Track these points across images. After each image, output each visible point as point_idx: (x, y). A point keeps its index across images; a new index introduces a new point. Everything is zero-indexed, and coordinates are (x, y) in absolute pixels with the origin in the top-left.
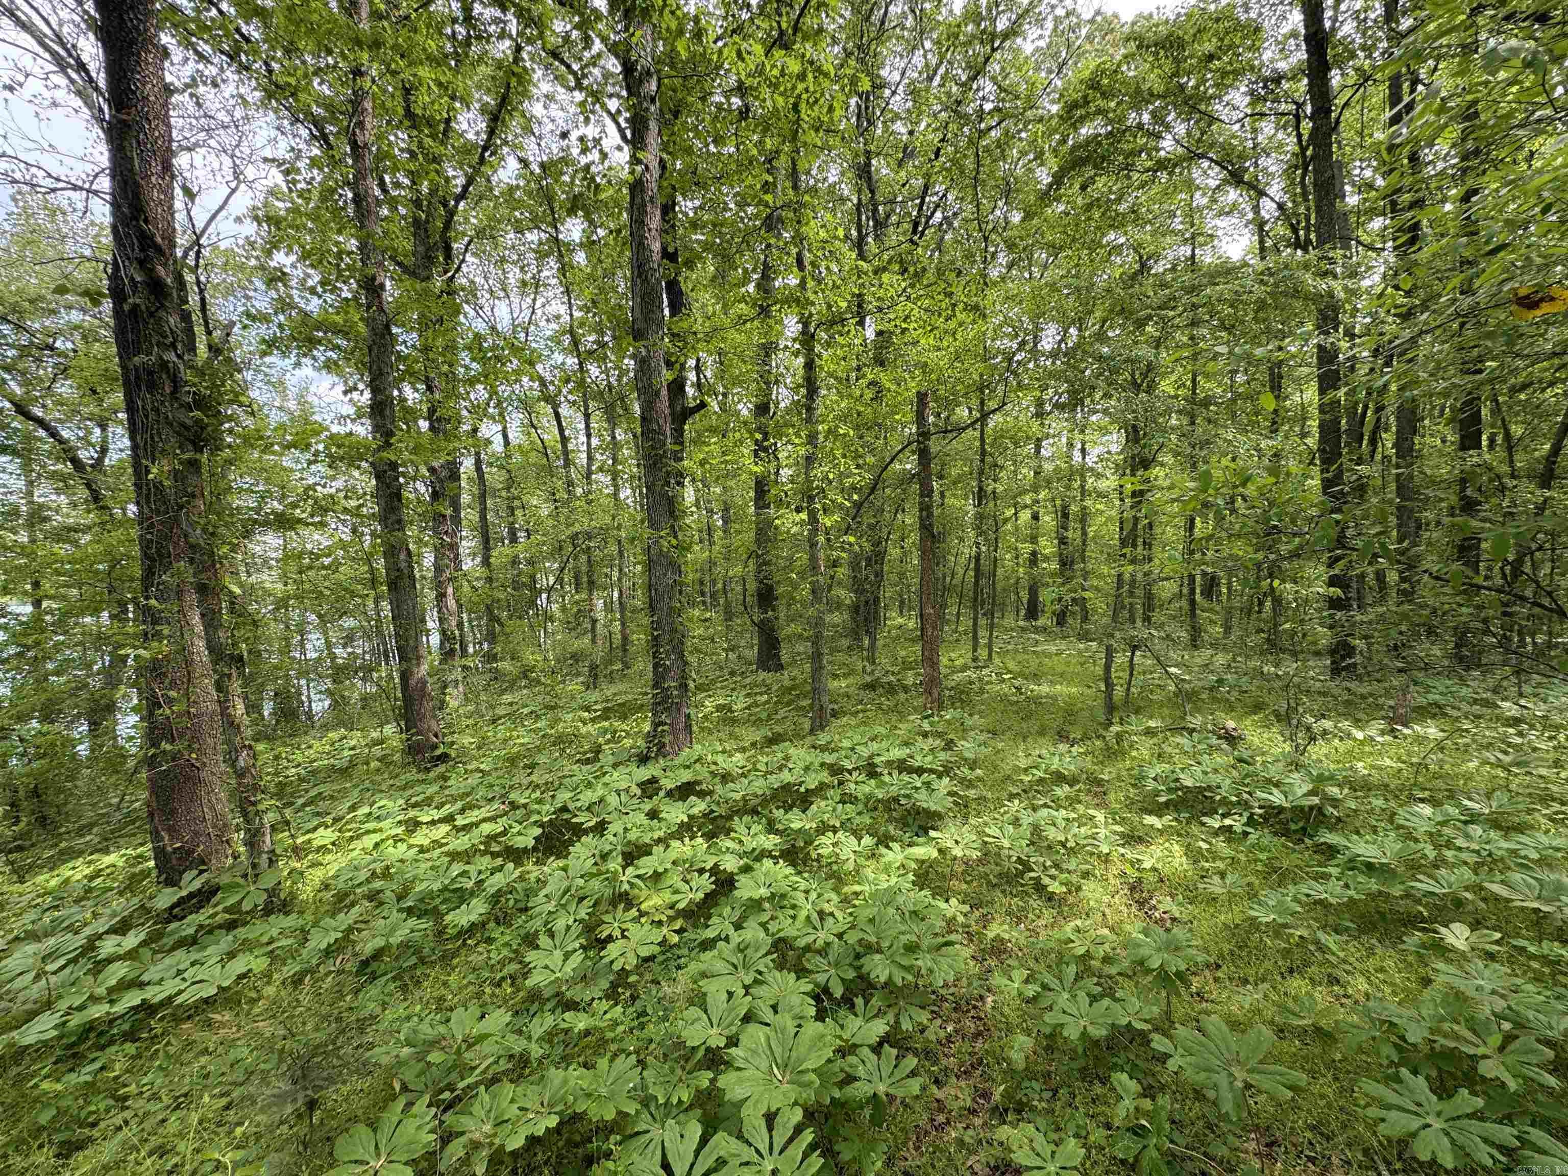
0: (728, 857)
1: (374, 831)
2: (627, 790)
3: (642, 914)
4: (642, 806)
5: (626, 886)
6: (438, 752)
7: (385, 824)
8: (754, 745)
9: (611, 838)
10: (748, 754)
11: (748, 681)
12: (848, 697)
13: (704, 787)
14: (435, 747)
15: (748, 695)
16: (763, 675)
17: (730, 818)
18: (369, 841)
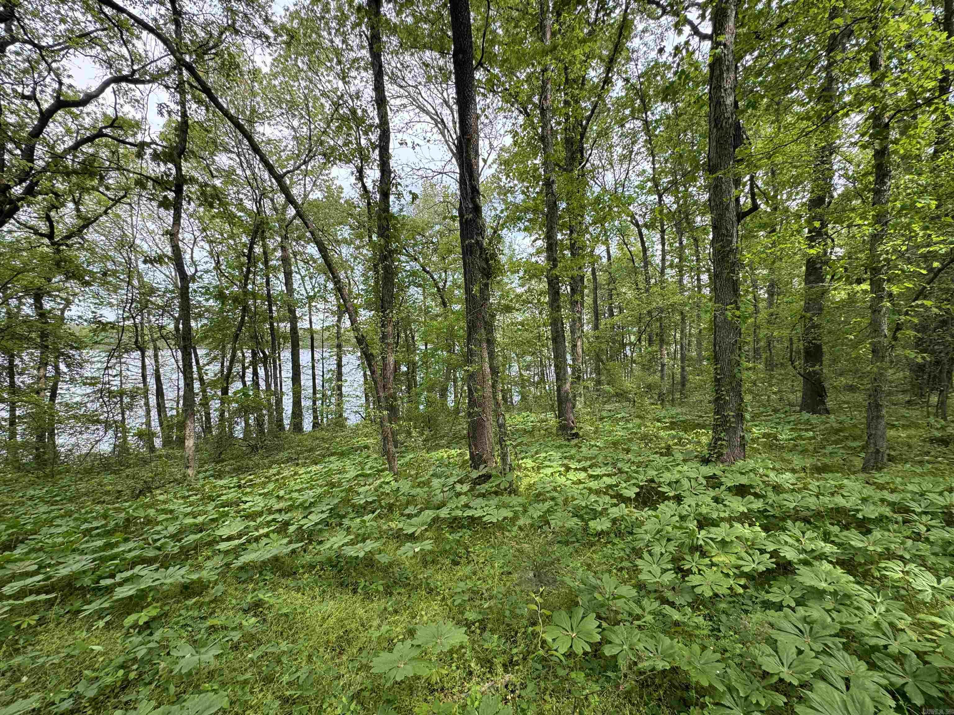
0: (787, 548)
1: (549, 467)
2: (696, 479)
3: (713, 564)
4: (708, 492)
5: (701, 542)
6: (574, 432)
7: (554, 464)
8: (804, 469)
9: (687, 508)
10: (796, 475)
11: (792, 418)
12: (910, 446)
13: (758, 491)
14: (572, 429)
15: (792, 430)
16: (806, 416)
17: (783, 519)
18: (549, 471)
